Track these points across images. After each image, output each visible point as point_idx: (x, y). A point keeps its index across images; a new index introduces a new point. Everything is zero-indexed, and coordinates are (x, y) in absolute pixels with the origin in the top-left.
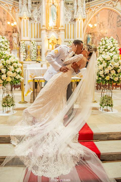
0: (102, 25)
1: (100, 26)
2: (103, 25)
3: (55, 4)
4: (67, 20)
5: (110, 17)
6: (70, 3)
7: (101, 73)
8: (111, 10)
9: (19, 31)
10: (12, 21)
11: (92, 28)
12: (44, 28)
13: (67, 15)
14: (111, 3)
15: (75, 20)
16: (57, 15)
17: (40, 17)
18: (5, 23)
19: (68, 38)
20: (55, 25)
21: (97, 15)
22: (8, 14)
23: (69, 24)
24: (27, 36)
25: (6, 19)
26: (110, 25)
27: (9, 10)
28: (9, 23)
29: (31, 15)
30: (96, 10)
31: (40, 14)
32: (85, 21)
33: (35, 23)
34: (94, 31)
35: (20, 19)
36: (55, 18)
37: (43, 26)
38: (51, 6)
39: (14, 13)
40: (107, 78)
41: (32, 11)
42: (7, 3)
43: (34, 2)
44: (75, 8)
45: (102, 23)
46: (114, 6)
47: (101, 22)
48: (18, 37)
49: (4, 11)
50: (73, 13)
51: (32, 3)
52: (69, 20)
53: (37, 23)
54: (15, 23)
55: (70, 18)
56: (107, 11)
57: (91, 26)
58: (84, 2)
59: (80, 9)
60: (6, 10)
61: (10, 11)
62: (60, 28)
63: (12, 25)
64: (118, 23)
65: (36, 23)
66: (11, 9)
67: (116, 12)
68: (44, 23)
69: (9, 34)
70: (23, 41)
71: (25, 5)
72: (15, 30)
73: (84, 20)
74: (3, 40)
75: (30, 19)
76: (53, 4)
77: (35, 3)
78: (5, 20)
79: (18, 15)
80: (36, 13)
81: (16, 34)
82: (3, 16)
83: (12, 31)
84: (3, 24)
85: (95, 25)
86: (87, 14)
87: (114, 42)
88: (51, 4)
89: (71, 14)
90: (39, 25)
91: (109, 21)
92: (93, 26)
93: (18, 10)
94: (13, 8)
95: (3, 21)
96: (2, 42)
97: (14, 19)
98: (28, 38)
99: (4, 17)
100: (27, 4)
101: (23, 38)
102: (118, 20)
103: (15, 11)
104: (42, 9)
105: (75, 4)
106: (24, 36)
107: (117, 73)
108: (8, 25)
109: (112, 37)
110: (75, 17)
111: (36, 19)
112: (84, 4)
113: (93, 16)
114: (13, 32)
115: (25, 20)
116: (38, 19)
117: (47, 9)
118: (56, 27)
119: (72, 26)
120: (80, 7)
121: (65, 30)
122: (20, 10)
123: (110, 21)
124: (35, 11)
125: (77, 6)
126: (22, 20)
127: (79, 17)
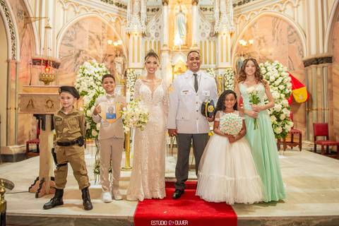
0: (262, 41)
1: (260, 42)
2: (264, 42)
3: (183, 11)
4: (203, 34)
5: (276, 28)
6: (208, 8)
8: (277, 18)
9: (125, 54)
10: (116, 39)
11: (246, 47)
12: (165, 48)
13: (203, 27)
14: (276, 7)
15: (216, 35)
16: (187, 28)
17: (159, 31)
18: (104, 42)
19: (206, 63)
20: (185, 43)
21: (253, 26)
22: (109, 28)
23: (207, 42)
24: (139, 61)
25: (105, 35)
26: (276, 41)
27: (111, 22)
28: (110, 42)
29: (144, 28)
30: (252, 17)
31: (160, 27)
32: (234, 35)
33: (151, 42)
34: (250, 51)
35: (128, 36)
36: (184, 32)
37: (164, 45)
38: (177, 14)
39: (118, 26)
41: (146, 24)
42: (109, 12)
43: (150, 9)
44: (216, 15)
45: (263, 38)
46: (280, 11)
47: (262, 36)
48: (124, 65)
49: (103, 23)
50: (213, 23)
51: (148, 10)
52: (207, 35)
53: (155, 42)
54: (120, 42)
55: (209, 31)
56: (271, 19)
57: (243, 43)
58: (231, 6)
59: (225, 18)
60: (107, 23)
61: (113, 24)
62: (191, 48)
63: (116, 44)
64: (290, 37)
65: (153, 41)
66: (113, 20)
67: (285, 21)
68: (166, 41)
69: (110, 59)
70: (131, 70)
71: (136, 15)
72: (119, 52)
73: (231, 34)
74: (100, 70)
75: (144, 35)
76: (181, 11)
77: (153, 10)
78: (103, 38)
79: (124, 29)
80: (154, 26)
81: (120, 59)
82: (101, 31)
83: (114, 54)
84: (100, 43)
85: (251, 42)
86: (237, 24)
87: (280, 69)
88: (178, 11)
89: (209, 26)
90: (157, 44)
91: (273, 34)
92: (248, 43)
93: (126, 21)
94: (117, 19)
95: (101, 39)
96: (98, 72)
97: (118, 36)
98: (140, 65)
99: (102, 34)
100: (140, 14)
101: (132, 65)
102: (290, 33)
103: (120, 23)
104: (163, 19)
105: (217, 11)
106: (133, 62)
108: (109, 46)
109: (277, 62)
110: (216, 31)
111: (153, 35)
112: (231, 10)
113: (247, 27)
114: (117, 56)
115: (136, 38)
116: (157, 35)
117: (171, 19)
118: (186, 47)
119: (212, 43)
120: (224, 14)
122: (128, 22)
123: (276, 35)
124: (152, 22)
125: (220, 13)
126: (131, 36)
127: (224, 30)
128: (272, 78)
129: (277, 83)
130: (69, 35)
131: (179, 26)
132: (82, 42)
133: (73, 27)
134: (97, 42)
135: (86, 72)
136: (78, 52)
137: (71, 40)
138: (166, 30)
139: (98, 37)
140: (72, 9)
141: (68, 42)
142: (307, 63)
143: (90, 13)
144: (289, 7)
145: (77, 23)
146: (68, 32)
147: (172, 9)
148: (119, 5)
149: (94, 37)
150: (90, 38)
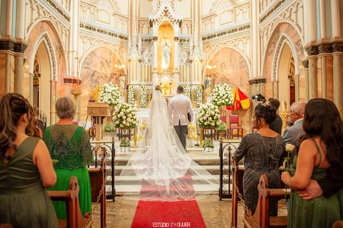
0: (223, 65)
1: (221, 66)
2: (225, 66)
4: (182, 61)
5: (232, 58)
6: (186, 39)
7: (201, 119)
8: (232, 49)
10: (120, 63)
12: (155, 71)
13: (182, 56)
14: (232, 42)
15: (191, 61)
17: (151, 58)
18: (111, 65)
20: (169, 67)
21: (217, 54)
22: (114, 54)
23: (185, 66)
24: (136, 80)
25: (112, 60)
26: (232, 66)
27: (115, 50)
28: (116, 66)
29: (141, 57)
30: (216, 48)
31: (151, 55)
32: (204, 62)
33: (145, 66)
35: (128, 62)
36: (169, 59)
37: (155, 69)
38: (163, 47)
39: (121, 52)
40: (206, 123)
41: (142, 53)
42: (114, 43)
43: (144, 39)
45: (224, 63)
46: (235, 46)
48: (126, 81)
49: (110, 51)
50: (189, 53)
51: (142, 40)
52: (185, 61)
53: (148, 66)
54: (123, 66)
55: (186, 59)
56: (229, 50)
57: (210, 67)
58: (201, 40)
59: (197, 50)
60: (113, 51)
61: (117, 52)
62: (173, 71)
63: (120, 67)
64: (241, 64)
66: (117, 49)
67: (238, 53)
68: (156, 65)
69: (115, 77)
70: (132, 86)
71: (135, 47)
73: (201, 61)
75: (140, 61)
76: (166, 45)
77: (146, 40)
78: (111, 62)
80: (147, 55)
81: (123, 78)
82: (109, 57)
83: (118, 74)
84: (108, 66)
85: (215, 67)
87: (226, 89)
88: (164, 44)
89: (186, 55)
91: (231, 61)
94: (120, 47)
95: (109, 63)
97: (121, 61)
98: (137, 82)
99: (110, 59)
100: (137, 46)
101: (132, 82)
102: (241, 61)
104: (154, 49)
105: (191, 43)
106: (133, 80)
107: (213, 119)
108: (114, 68)
110: (191, 59)
111: (146, 61)
112: (201, 42)
113: (213, 55)
114: (121, 75)
115: (135, 63)
116: (149, 61)
117: (159, 49)
119: (188, 68)
120: (196, 48)
121: (179, 73)
124: (146, 52)
125: (194, 46)
126: (131, 62)
127: (196, 58)
128: (221, 95)
129: (224, 97)
130: (87, 61)
131: (165, 55)
132: (95, 66)
133: (90, 55)
134: (106, 65)
135: (107, 90)
136: (93, 72)
137: (88, 64)
138: (156, 58)
139: (107, 61)
140: (89, 42)
141: (86, 66)
142: (251, 82)
143: (102, 45)
144: (241, 43)
145: (93, 52)
146: (86, 58)
147: (160, 42)
148: (121, 37)
149: (104, 62)
150: (102, 62)
